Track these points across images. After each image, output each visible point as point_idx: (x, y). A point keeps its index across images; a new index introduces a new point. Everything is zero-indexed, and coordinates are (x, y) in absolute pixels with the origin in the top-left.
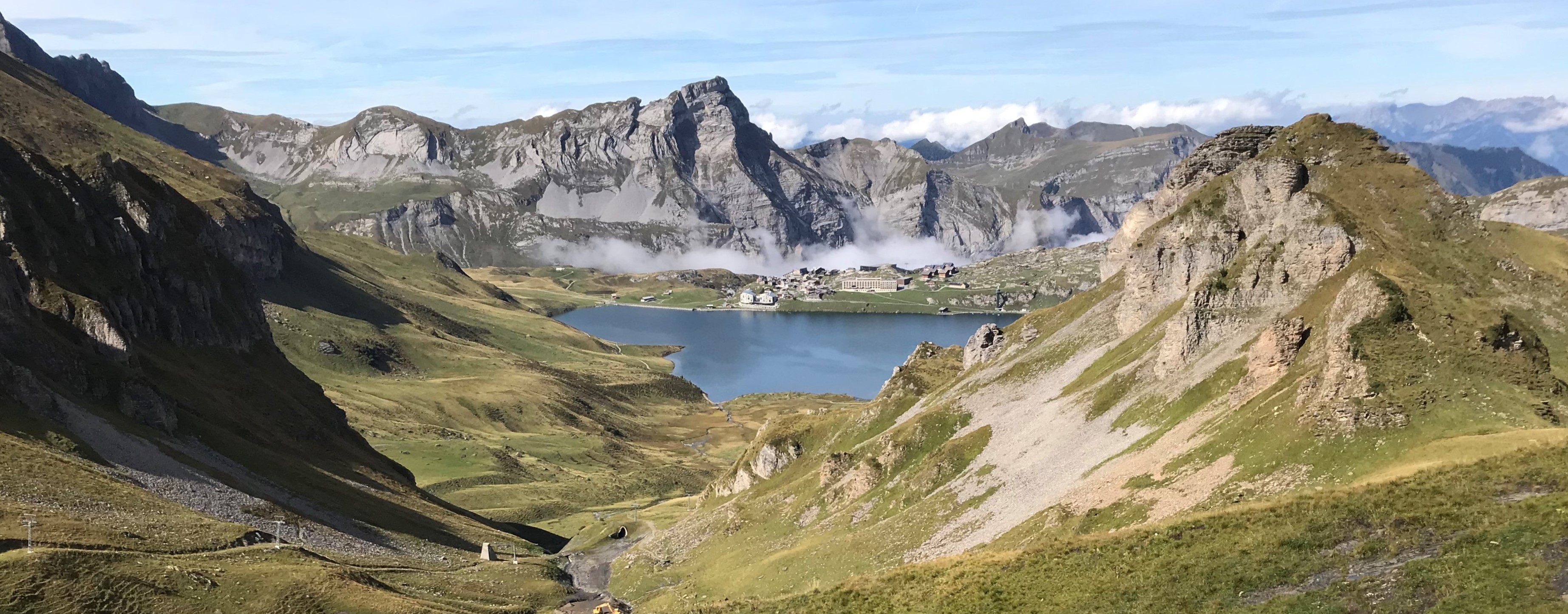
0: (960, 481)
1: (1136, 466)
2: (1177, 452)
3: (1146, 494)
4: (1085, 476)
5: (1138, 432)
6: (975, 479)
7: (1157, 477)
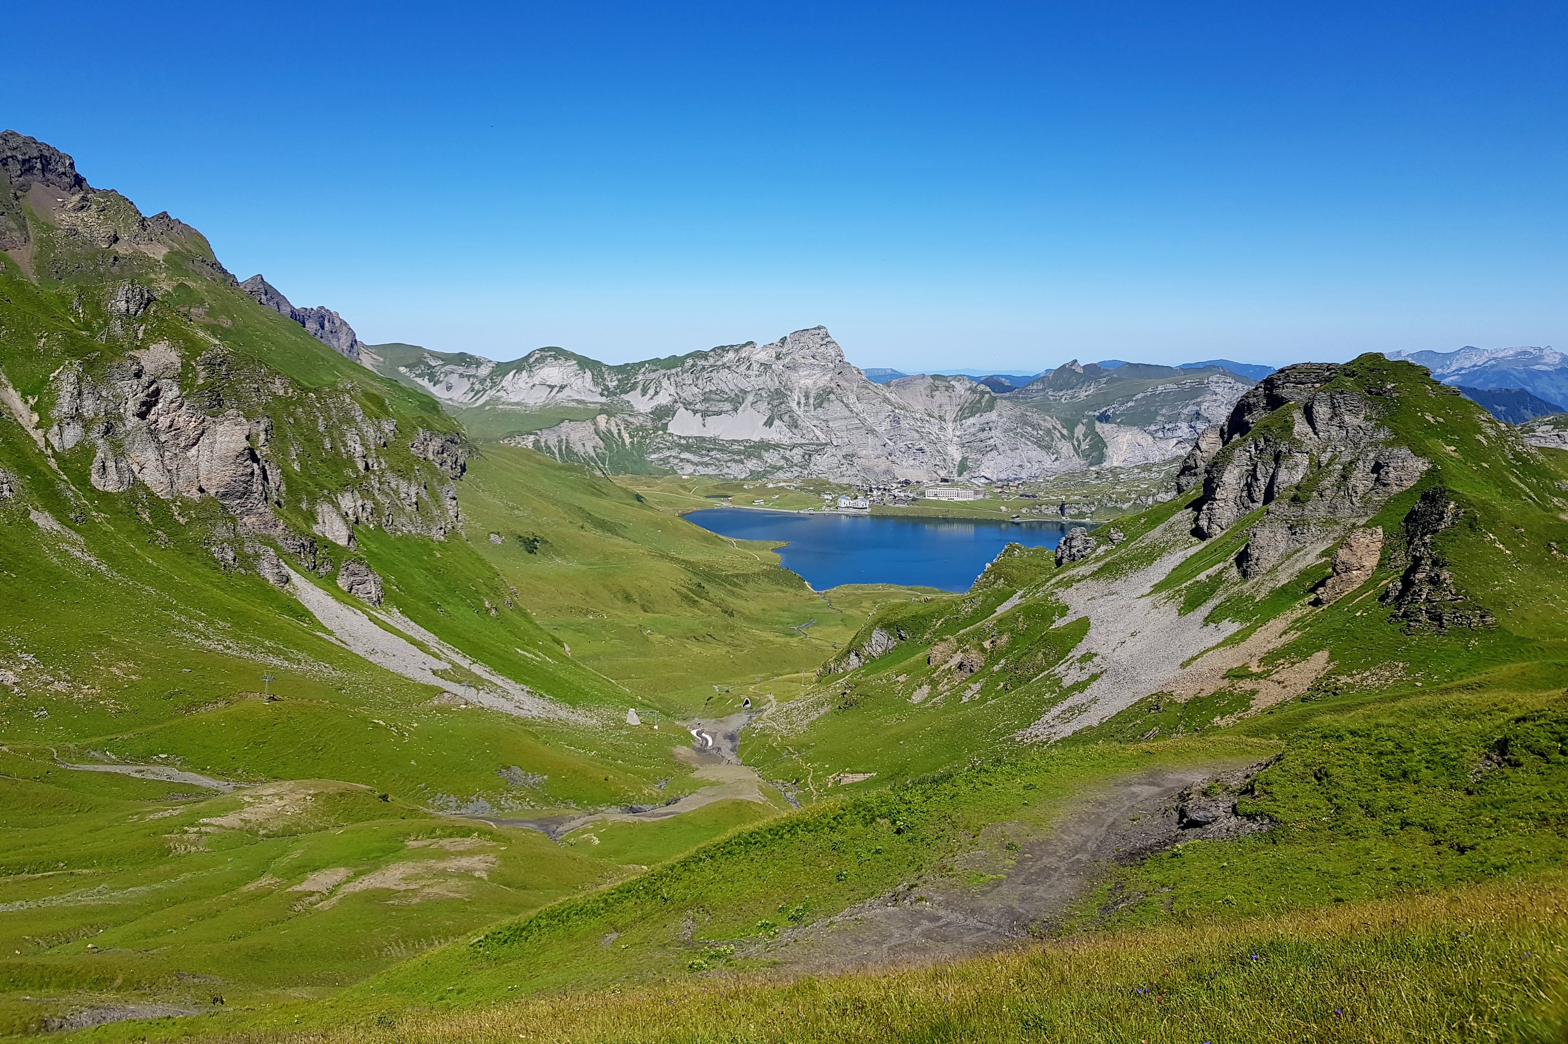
0: (1063, 667)
1: (1231, 659)
2: (1271, 647)
3: (1247, 685)
4: (1183, 666)
5: (1230, 627)
6: (1078, 665)
7: (1254, 669)
